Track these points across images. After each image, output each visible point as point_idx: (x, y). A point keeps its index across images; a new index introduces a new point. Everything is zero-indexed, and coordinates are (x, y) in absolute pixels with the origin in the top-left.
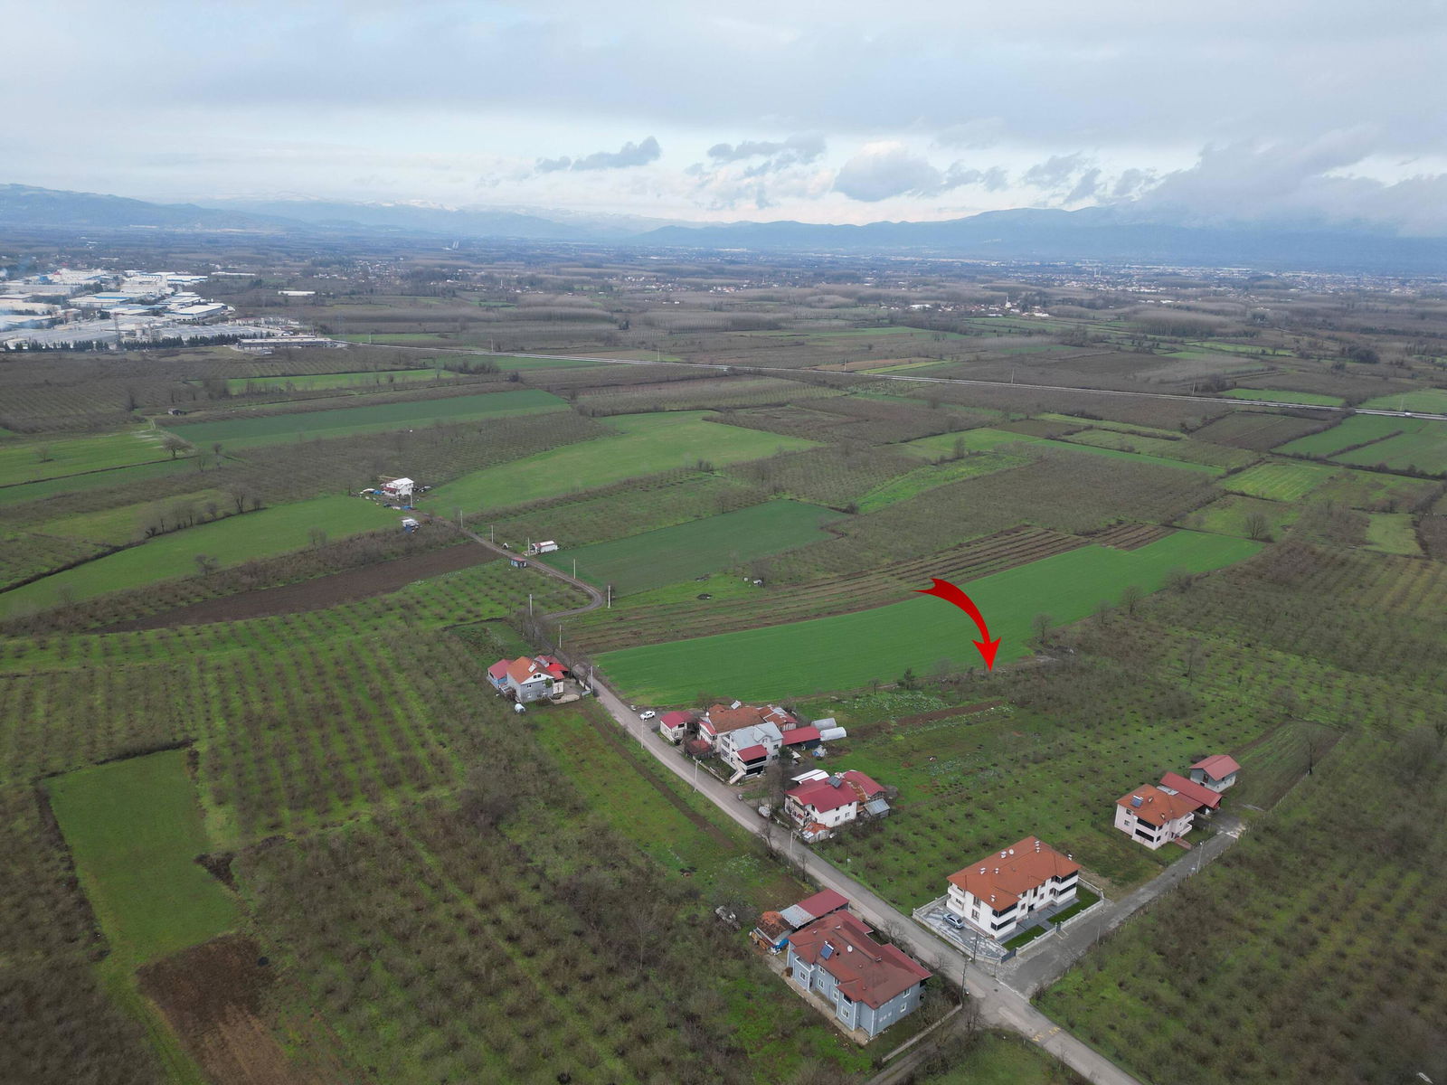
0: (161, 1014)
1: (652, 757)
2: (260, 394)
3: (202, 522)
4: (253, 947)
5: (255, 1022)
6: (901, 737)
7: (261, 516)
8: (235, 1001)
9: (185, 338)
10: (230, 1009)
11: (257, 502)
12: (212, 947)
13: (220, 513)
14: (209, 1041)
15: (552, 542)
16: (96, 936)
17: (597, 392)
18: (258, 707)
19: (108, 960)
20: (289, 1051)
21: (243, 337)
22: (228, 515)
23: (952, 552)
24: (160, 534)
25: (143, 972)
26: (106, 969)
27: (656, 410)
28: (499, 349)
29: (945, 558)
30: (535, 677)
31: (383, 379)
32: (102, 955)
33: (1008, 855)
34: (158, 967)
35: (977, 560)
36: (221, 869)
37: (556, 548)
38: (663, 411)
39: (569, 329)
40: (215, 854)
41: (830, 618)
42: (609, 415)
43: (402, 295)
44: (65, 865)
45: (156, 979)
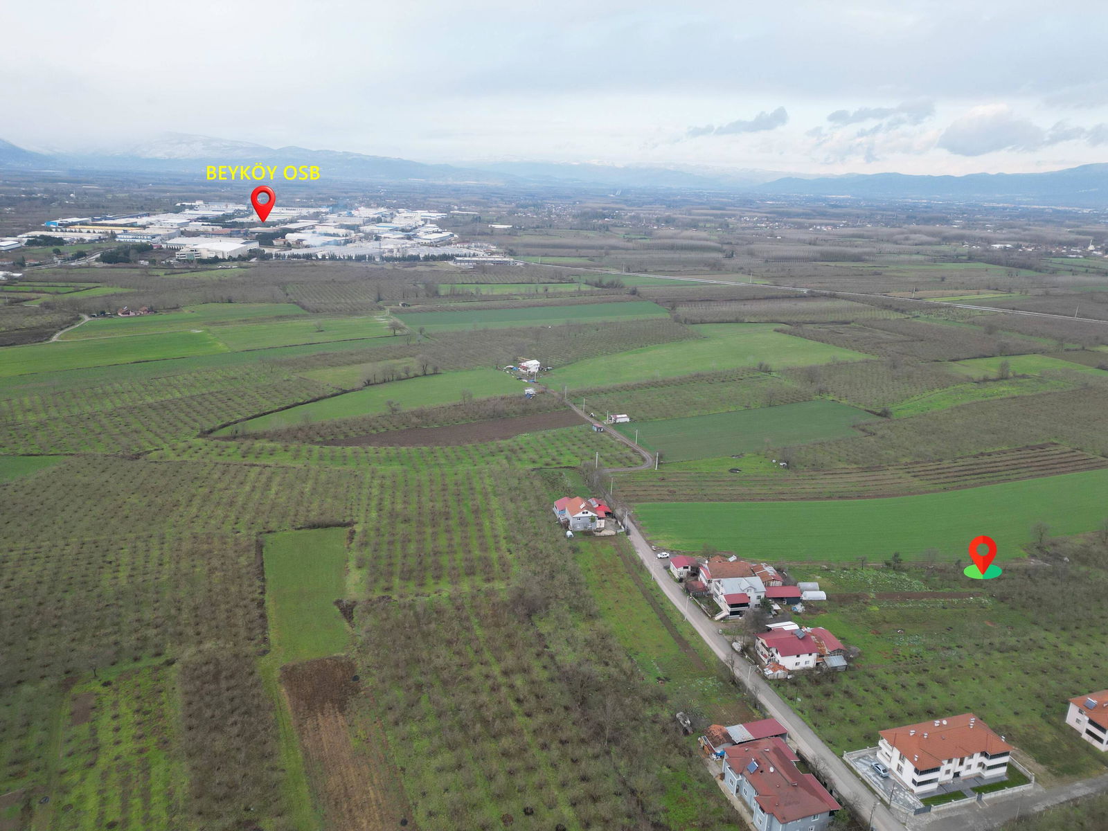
0: (288, 698)
1: (658, 588)
2: (458, 295)
3: (400, 379)
4: (352, 667)
5: (340, 718)
6: (876, 609)
7: (436, 379)
8: (332, 700)
9: (422, 256)
10: (328, 705)
11: (436, 369)
12: (328, 661)
13: (411, 374)
14: (309, 724)
15: (626, 416)
16: (265, 640)
17: (693, 305)
18: (399, 507)
19: (268, 656)
20: (354, 743)
21: (458, 256)
22: (416, 376)
23: (972, 459)
24: (372, 384)
25: (284, 669)
26: (265, 662)
27: (737, 321)
28: (628, 270)
29: (962, 464)
30: (584, 513)
31: (541, 289)
32: (265, 652)
33: (941, 724)
34: (294, 668)
35: (995, 469)
36: (347, 611)
37: (628, 420)
38: (742, 322)
39: (686, 256)
40: (347, 600)
41: (841, 501)
42: (698, 323)
43: (571, 229)
44: (260, 591)
45: (290, 675)
